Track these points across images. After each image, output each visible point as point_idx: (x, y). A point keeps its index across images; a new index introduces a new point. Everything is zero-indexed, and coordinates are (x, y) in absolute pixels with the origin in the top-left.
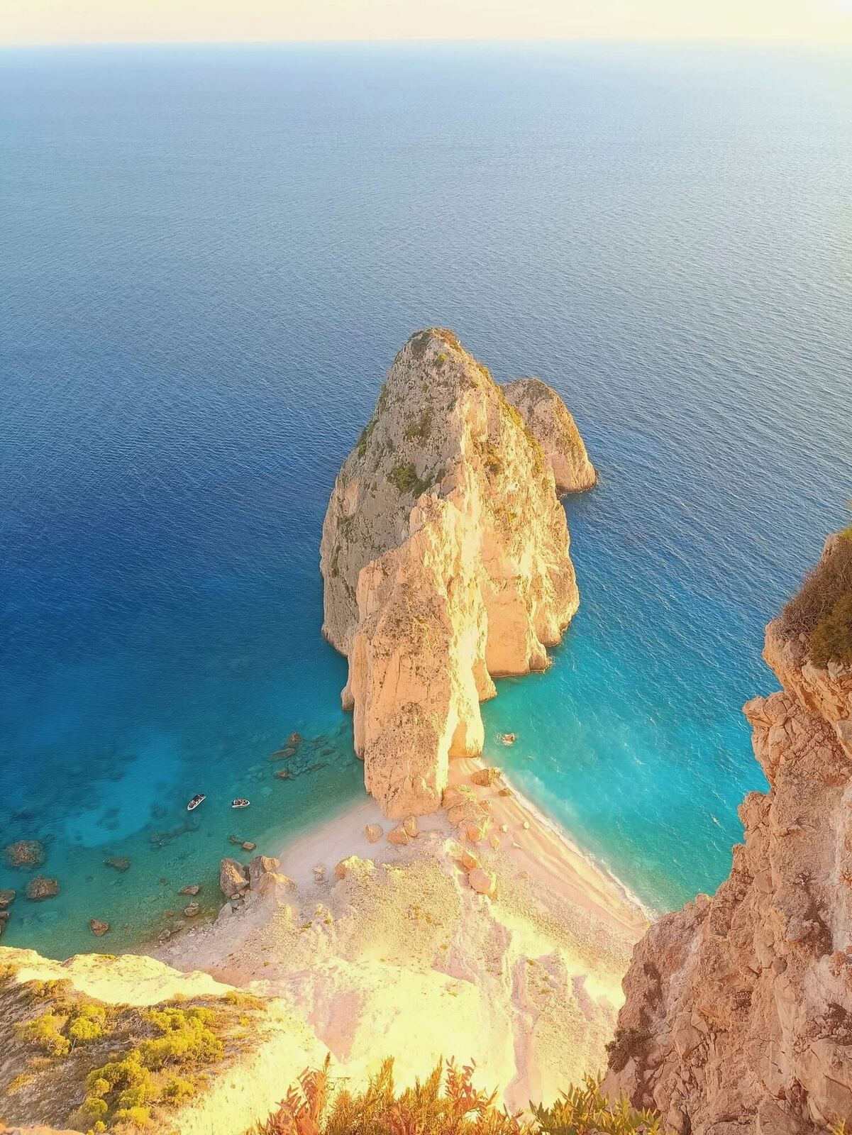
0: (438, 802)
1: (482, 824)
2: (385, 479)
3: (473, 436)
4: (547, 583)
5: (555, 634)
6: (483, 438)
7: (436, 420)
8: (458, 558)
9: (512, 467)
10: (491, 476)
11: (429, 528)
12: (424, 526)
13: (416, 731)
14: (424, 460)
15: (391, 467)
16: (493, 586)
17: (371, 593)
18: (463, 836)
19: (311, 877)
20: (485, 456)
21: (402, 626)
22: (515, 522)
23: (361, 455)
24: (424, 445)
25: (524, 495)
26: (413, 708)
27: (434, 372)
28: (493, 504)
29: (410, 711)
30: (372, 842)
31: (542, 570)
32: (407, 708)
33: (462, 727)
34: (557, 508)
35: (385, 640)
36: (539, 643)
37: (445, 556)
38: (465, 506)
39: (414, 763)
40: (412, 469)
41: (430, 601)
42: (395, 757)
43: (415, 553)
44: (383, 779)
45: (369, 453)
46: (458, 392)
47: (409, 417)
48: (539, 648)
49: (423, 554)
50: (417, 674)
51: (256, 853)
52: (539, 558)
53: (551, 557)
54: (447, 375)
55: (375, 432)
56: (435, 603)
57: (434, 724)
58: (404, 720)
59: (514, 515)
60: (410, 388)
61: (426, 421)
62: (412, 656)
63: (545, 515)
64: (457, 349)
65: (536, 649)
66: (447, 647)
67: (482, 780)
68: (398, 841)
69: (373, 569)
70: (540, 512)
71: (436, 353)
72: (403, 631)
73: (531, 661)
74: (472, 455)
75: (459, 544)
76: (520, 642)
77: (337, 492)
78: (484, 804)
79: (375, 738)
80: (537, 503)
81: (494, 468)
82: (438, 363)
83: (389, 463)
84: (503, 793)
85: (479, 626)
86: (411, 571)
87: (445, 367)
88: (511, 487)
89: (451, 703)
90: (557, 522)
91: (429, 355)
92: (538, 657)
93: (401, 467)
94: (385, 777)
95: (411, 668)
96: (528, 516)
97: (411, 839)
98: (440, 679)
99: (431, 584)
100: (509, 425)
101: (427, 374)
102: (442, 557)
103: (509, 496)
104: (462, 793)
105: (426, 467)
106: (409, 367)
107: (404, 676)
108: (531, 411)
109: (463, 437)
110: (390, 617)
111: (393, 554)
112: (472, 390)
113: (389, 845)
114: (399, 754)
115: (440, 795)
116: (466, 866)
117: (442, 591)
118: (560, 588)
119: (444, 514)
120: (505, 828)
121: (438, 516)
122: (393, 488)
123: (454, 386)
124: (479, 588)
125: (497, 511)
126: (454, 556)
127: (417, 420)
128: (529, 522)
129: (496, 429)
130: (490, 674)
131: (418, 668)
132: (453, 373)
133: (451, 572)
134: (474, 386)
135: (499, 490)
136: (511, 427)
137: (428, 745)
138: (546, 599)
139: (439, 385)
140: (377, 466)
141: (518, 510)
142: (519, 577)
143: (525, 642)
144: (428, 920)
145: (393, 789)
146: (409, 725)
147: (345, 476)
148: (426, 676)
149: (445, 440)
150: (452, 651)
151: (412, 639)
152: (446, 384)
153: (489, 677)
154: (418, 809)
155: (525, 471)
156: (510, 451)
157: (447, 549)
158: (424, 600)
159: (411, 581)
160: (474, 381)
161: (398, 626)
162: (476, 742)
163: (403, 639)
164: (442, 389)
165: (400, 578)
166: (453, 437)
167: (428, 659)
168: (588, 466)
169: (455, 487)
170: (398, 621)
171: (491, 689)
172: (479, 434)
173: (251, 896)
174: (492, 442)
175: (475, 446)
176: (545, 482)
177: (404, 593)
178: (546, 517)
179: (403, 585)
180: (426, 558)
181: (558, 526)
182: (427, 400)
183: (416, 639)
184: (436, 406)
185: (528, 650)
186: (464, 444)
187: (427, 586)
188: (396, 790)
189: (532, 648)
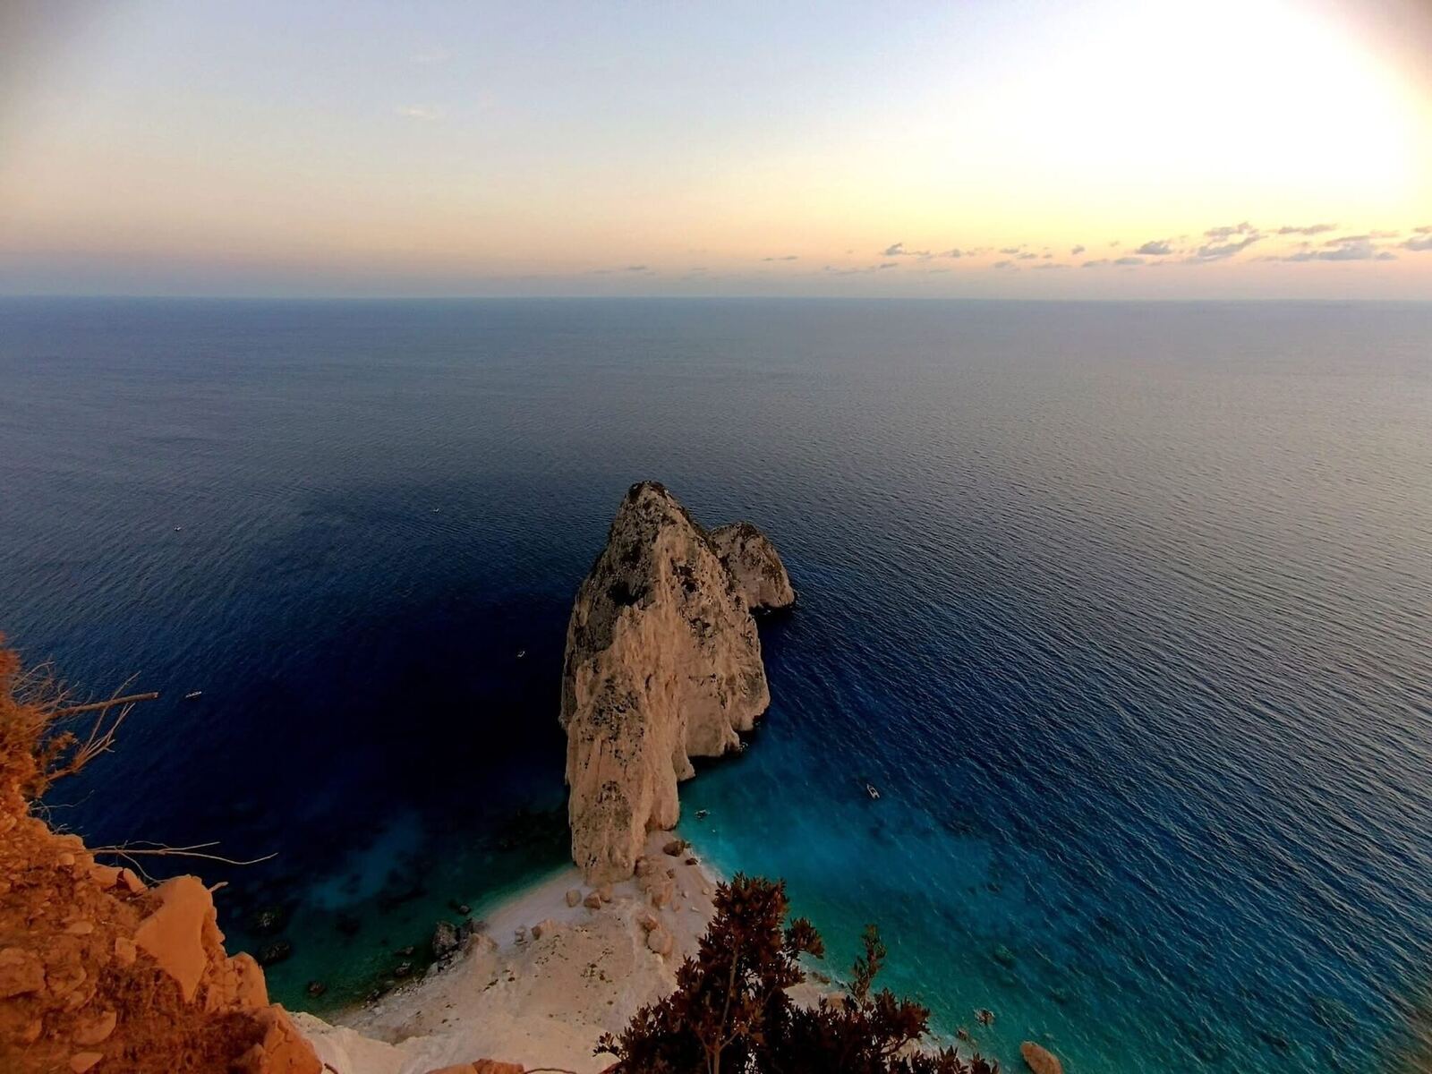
0: (631, 870)
1: (666, 890)
2: (605, 595)
3: (672, 561)
4: (741, 682)
5: (748, 724)
6: (682, 564)
7: (644, 549)
8: (658, 659)
9: (706, 586)
10: (688, 593)
11: (629, 634)
12: (625, 631)
13: (613, 807)
14: (635, 580)
15: (610, 584)
16: (691, 683)
17: (584, 687)
18: (649, 899)
19: (513, 938)
20: (683, 578)
21: (604, 715)
22: (709, 630)
23: (593, 577)
24: (634, 567)
25: (717, 609)
26: (612, 786)
27: (643, 513)
28: (689, 615)
29: (609, 789)
30: (570, 906)
31: (735, 670)
32: (607, 786)
33: (657, 804)
34: (749, 620)
35: (590, 727)
36: (733, 732)
37: (644, 657)
38: (663, 617)
39: (611, 835)
40: (626, 585)
41: (630, 694)
42: (595, 829)
43: (617, 654)
44: (585, 850)
45: (598, 576)
46: (660, 526)
47: (625, 547)
48: (733, 736)
49: (624, 655)
50: (616, 756)
51: (469, 916)
52: (733, 660)
53: (745, 660)
54: (653, 514)
55: (603, 559)
56: (633, 695)
57: (629, 800)
58: (604, 796)
59: (708, 625)
60: (627, 525)
61: (637, 550)
62: (612, 741)
63: (739, 625)
64: (664, 497)
65: (730, 736)
66: (642, 733)
67: (673, 851)
68: (592, 904)
69: (586, 667)
70: (733, 624)
71: (645, 499)
72: (605, 719)
73: (726, 746)
74: (671, 576)
75: (659, 647)
76: (716, 731)
77: (576, 607)
78: (671, 874)
79: (580, 812)
80: (730, 617)
81: (691, 587)
82: (647, 506)
83: (609, 582)
84: (690, 862)
85: (678, 716)
86: (613, 669)
87: (652, 509)
88: (705, 602)
89: (645, 781)
90: (750, 632)
91: (641, 500)
92: (733, 745)
93: (617, 585)
94: (586, 847)
95: (611, 752)
96: (721, 626)
97: (604, 903)
98: (635, 760)
99: (630, 680)
100: (704, 553)
101: (639, 514)
102: (641, 657)
103: (703, 609)
104: (652, 862)
105: (636, 586)
106: (627, 509)
107: (605, 757)
108: (743, 546)
109: (663, 562)
110: (595, 707)
111: (603, 655)
112: (671, 527)
113: (585, 909)
114: (599, 827)
115: (633, 864)
116: (647, 928)
117: (641, 686)
118: (753, 685)
119: (643, 622)
120: (687, 894)
121: (638, 624)
122: (611, 602)
123: (658, 523)
124: (679, 685)
125: (694, 622)
126: (654, 655)
127: (630, 549)
128: (722, 631)
129: (692, 555)
130: (690, 758)
131: (617, 751)
132: (657, 514)
133: (649, 670)
134: (674, 522)
135: (694, 604)
136: (708, 556)
137: (624, 817)
138: (739, 695)
139: (646, 522)
140: (601, 585)
141: (711, 620)
142: (714, 676)
143: (720, 731)
144: (602, 978)
145: (592, 859)
146: (607, 801)
147: (581, 594)
148: (623, 758)
149: (650, 564)
150: (646, 737)
151: (612, 726)
152: (652, 522)
153: (688, 761)
154: (615, 876)
155: (719, 591)
156: (705, 574)
157: (646, 650)
158: (624, 693)
159: (613, 677)
160: (674, 518)
161: (601, 716)
162: (670, 817)
163: (604, 726)
164: (648, 525)
165: (604, 675)
166: (655, 561)
167: (624, 743)
168: (789, 590)
169: (654, 601)
170: (601, 712)
171: (690, 771)
172: (679, 559)
173: (458, 956)
174: (690, 567)
175: (675, 569)
176: (738, 600)
177: (607, 687)
178: (739, 628)
179: (607, 681)
180: (627, 657)
181: (750, 635)
182: (638, 534)
183: (616, 726)
184: (645, 538)
185: (723, 737)
186: (664, 566)
187: (627, 681)
188: (594, 860)
189: (727, 737)
